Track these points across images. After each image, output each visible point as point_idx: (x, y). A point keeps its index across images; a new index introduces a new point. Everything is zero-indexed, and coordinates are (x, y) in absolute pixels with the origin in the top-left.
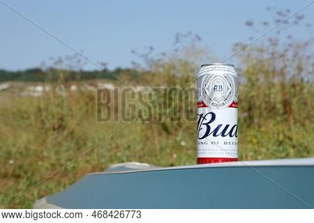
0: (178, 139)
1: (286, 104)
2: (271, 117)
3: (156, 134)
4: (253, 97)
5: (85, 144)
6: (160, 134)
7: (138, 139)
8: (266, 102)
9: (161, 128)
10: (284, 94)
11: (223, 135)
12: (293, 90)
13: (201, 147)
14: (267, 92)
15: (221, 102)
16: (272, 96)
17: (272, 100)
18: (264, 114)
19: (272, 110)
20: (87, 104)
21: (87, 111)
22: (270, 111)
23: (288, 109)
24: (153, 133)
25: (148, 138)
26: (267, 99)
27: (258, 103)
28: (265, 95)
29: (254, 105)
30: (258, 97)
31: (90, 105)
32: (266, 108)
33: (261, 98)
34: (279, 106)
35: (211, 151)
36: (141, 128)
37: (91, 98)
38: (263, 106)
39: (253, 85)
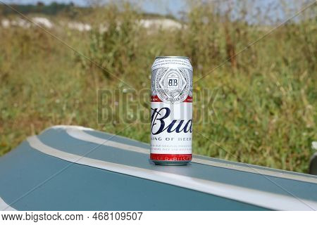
0: (120, 85)
1: (230, 48)
2: (215, 64)
3: (97, 80)
4: (197, 41)
5: (21, 90)
6: (101, 80)
7: (78, 85)
8: (210, 48)
9: (102, 74)
10: (228, 38)
11: (178, 131)
12: (237, 35)
13: (155, 142)
14: (211, 37)
15: (176, 97)
16: (216, 41)
17: (216, 45)
18: (208, 60)
19: (215, 55)
20: (22, 45)
21: (22, 53)
22: (213, 57)
23: (231, 53)
24: (93, 79)
25: (88, 85)
26: (211, 44)
27: (201, 48)
28: (209, 39)
29: (198, 50)
30: (202, 41)
31: (25, 45)
32: (209, 54)
33: (205, 44)
34: (223, 51)
35: (165, 148)
36: (81, 74)
37: (26, 38)
38: (207, 52)
39: (197, 29)
